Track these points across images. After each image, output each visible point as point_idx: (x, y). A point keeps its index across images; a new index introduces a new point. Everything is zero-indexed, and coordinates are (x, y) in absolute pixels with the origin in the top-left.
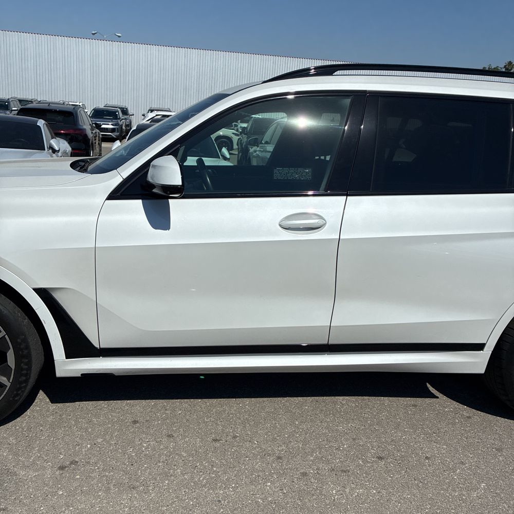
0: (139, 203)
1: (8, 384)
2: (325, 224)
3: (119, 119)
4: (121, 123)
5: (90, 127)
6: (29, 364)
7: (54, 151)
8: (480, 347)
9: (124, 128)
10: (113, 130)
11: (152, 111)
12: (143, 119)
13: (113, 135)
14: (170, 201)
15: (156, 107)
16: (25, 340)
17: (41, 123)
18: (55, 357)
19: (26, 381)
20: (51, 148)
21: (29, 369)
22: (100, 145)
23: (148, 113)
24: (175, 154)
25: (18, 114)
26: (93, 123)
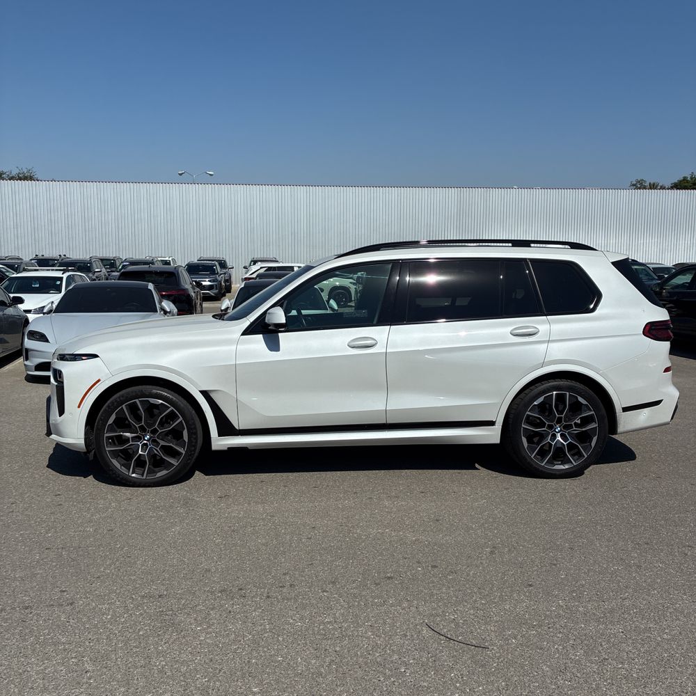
0: (260, 337)
1: (184, 452)
2: (376, 344)
3: (217, 274)
4: (219, 279)
5: (191, 286)
6: (196, 439)
7: (166, 312)
8: (492, 423)
9: (223, 284)
10: (210, 288)
11: (255, 262)
12: (246, 273)
13: (211, 293)
14: (279, 334)
15: (259, 256)
16: (194, 424)
17: (151, 286)
18: (212, 436)
19: (195, 450)
20: (163, 309)
21: (196, 442)
22: (201, 305)
23: (250, 265)
24: (281, 306)
25: (119, 279)
26: (193, 281)
